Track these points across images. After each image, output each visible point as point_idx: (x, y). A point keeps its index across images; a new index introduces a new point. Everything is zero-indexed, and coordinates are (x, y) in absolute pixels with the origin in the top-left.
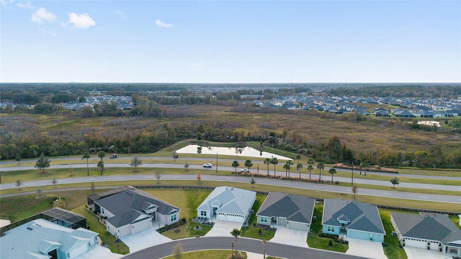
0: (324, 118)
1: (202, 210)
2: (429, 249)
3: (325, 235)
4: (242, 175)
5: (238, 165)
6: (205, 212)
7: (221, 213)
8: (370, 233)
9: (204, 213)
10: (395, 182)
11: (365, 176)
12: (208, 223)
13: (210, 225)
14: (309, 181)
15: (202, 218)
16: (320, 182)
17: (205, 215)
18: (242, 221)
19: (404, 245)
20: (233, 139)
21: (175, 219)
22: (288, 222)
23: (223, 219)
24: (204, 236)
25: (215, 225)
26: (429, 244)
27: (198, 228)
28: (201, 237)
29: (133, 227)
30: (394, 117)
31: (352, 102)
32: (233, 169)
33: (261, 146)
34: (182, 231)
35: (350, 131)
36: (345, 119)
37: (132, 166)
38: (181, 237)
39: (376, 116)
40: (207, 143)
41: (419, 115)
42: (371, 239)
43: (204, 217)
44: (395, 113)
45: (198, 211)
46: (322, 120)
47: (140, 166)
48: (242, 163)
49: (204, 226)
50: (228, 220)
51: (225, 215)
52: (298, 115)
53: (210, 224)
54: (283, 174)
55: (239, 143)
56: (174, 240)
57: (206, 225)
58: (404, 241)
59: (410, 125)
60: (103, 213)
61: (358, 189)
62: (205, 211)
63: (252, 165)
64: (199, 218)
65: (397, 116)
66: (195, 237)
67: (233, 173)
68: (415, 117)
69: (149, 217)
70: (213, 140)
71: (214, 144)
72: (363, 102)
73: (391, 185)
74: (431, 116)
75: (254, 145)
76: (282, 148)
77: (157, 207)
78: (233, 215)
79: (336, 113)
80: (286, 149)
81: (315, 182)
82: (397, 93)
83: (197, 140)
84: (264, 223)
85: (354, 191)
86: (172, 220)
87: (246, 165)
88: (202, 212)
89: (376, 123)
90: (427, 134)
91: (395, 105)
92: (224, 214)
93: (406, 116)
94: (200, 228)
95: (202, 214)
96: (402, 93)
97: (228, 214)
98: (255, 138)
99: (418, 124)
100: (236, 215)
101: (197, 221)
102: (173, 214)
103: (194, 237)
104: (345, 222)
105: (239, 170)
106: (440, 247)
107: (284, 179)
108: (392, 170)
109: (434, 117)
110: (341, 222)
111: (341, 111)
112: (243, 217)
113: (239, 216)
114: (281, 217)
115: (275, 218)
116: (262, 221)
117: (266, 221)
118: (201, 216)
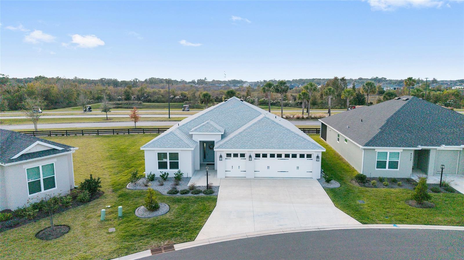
1: (162, 150)
6: (174, 156)
7: (232, 152)
9: (168, 161)
12: (192, 188)
13: (202, 195)
15: (164, 178)
17: (174, 165)
18: (309, 175)
20: (180, 98)
21: (50, 183)
23: (243, 174)
24: (192, 239)
25: (221, 194)
27: (154, 209)
28: (178, 247)
34: (77, 230)
43: (171, 171)
45: (146, 154)
49: (179, 201)
50: (258, 175)
51: (250, 156)
53: (199, 192)
57: (184, 196)
62: (174, 150)
64: (152, 178)
70: (149, 102)
71: (152, 104)
78: (279, 156)
84: (387, 172)
86: (34, 187)
88: (161, 156)
92: (247, 156)
94: (164, 208)
95: (162, 165)
100: (287, 156)
101: (146, 186)
102: (40, 163)
103: (140, 250)
107: (301, 119)
112: (314, 157)
113: (302, 156)
114: (443, 147)
115: (427, 152)
116: (381, 165)
117: (394, 165)
118: (158, 172)
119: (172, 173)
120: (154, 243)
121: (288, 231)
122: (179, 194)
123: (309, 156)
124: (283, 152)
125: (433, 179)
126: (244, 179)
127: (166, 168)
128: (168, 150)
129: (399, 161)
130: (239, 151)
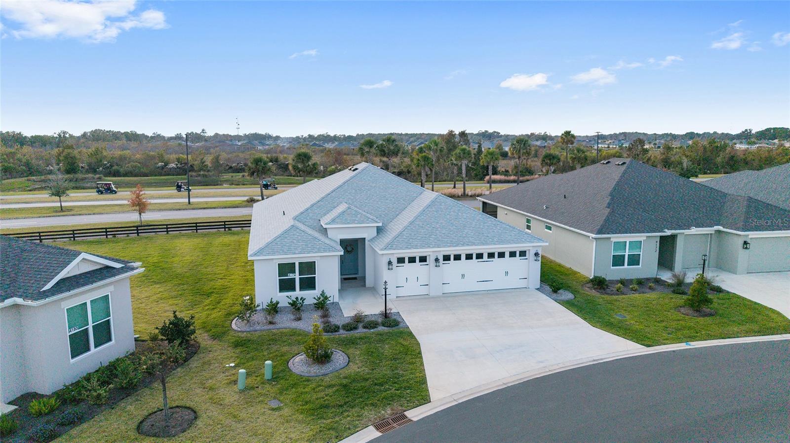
1: (287, 259)
6: (309, 267)
7: (406, 256)
9: (297, 276)
12: (358, 320)
13: (381, 329)
15: (295, 307)
17: (309, 284)
18: (523, 284)
21: (104, 333)
22: (745, 243)
23: (423, 291)
24: (427, 400)
25: (413, 325)
27: (323, 358)
28: (414, 415)
34: (209, 414)
45: (256, 267)
49: (353, 342)
50: (448, 289)
51: (437, 260)
62: (307, 258)
64: (274, 309)
78: (480, 256)
84: (626, 271)
86: (79, 345)
88: (285, 269)
92: (431, 260)
94: (339, 358)
95: (286, 285)
97: (452, 253)
100: (491, 255)
102: (87, 295)
112: (530, 255)
113: (512, 254)
114: (694, 230)
115: (673, 237)
116: (618, 261)
117: (634, 260)
118: (284, 299)
119: (309, 296)
120: (370, 414)
122: (341, 331)
123: (523, 254)
124: (485, 249)
126: (426, 297)
127: (294, 289)
128: (297, 258)
129: (641, 253)
130: (417, 253)
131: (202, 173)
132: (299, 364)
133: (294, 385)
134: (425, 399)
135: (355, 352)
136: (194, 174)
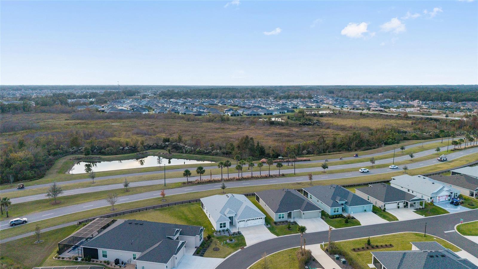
0: (188, 121)
1: (221, 222)
2: (398, 207)
3: (334, 216)
4: (196, 183)
5: (190, 174)
6: (225, 224)
7: (241, 220)
8: (364, 206)
9: (223, 225)
10: (325, 167)
11: (288, 166)
12: (234, 233)
13: (238, 235)
14: (261, 177)
15: (223, 231)
16: (270, 177)
17: (225, 226)
18: (262, 223)
19: (385, 209)
20: (129, 149)
22: (304, 213)
23: (244, 226)
25: (243, 234)
26: (398, 204)
27: (231, 240)
28: (245, 248)
29: (176, 258)
30: (246, 116)
31: (194, 104)
32: (185, 179)
33: (170, 153)
34: (220, 248)
35: (226, 131)
36: (210, 120)
37: (51, 197)
38: (227, 253)
39: (231, 116)
40: (99, 157)
41: (263, 114)
42: (365, 211)
43: (225, 228)
44: (244, 113)
46: (189, 122)
47: (60, 195)
48: (193, 171)
50: (248, 226)
52: (160, 119)
53: (236, 234)
54: (236, 175)
55: (140, 153)
56: (224, 258)
57: (234, 236)
58: (384, 206)
59: (267, 122)
60: (105, 256)
61: (313, 177)
62: (225, 222)
63: (204, 171)
64: (219, 231)
65: (248, 115)
66: (240, 250)
67: (184, 183)
68: (261, 115)
69: (183, 242)
70: (104, 154)
71: (110, 157)
72: (204, 104)
73: (323, 170)
74: (271, 114)
75: (158, 153)
76: (193, 152)
77: (180, 230)
78: (254, 219)
79: (196, 115)
80: (198, 153)
81: (266, 177)
82: (223, 95)
83: (85, 156)
84: (282, 219)
85: (311, 179)
86: (200, 240)
87: (198, 173)
88: (221, 224)
89: (239, 122)
90: (285, 129)
91: (234, 106)
92: (245, 221)
93: (254, 115)
94: (233, 240)
95: (221, 227)
96: (227, 95)
97: (249, 219)
98: (153, 146)
99: (272, 121)
100: (256, 219)
101: (220, 234)
102: (201, 233)
104: (343, 202)
105: (191, 179)
106: (404, 205)
107: (238, 180)
108: (305, 158)
109: (273, 114)
110: (340, 203)
111: (199, 114)
112: (263, 218)
113: (260, 218)
114: (295, 211)
115: (290, 213)
116: (280, 218)
117: (283, 217)
118: (221, 229)
120: (239, 247)
121: (264, 241)
122: (232, 235)
123: (262, 218)
124: (255, 218)
125: (292, 220)
127: (222, 227)
128: (223, 222)
130: (243, 220)
131: (141, 152)
132: (228, 241)
133: (229, 244)
134: (246, 246)
135: (235, 239)
136: (138, 153)
